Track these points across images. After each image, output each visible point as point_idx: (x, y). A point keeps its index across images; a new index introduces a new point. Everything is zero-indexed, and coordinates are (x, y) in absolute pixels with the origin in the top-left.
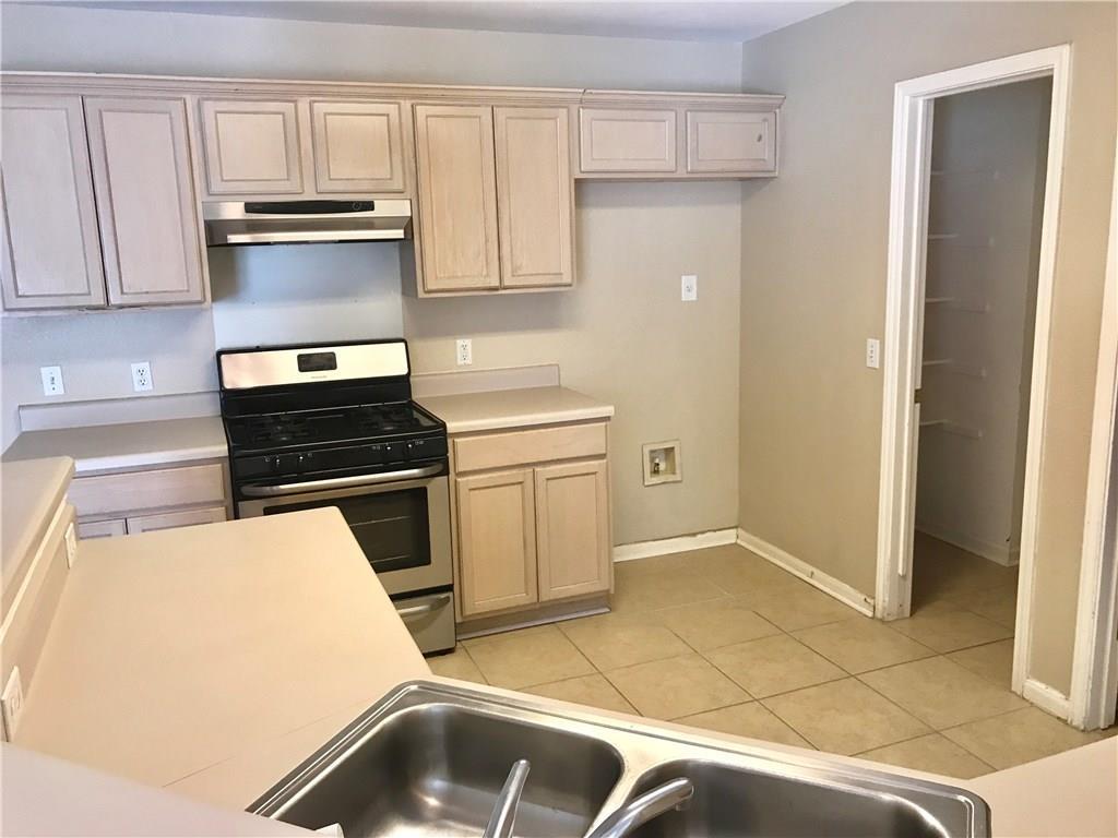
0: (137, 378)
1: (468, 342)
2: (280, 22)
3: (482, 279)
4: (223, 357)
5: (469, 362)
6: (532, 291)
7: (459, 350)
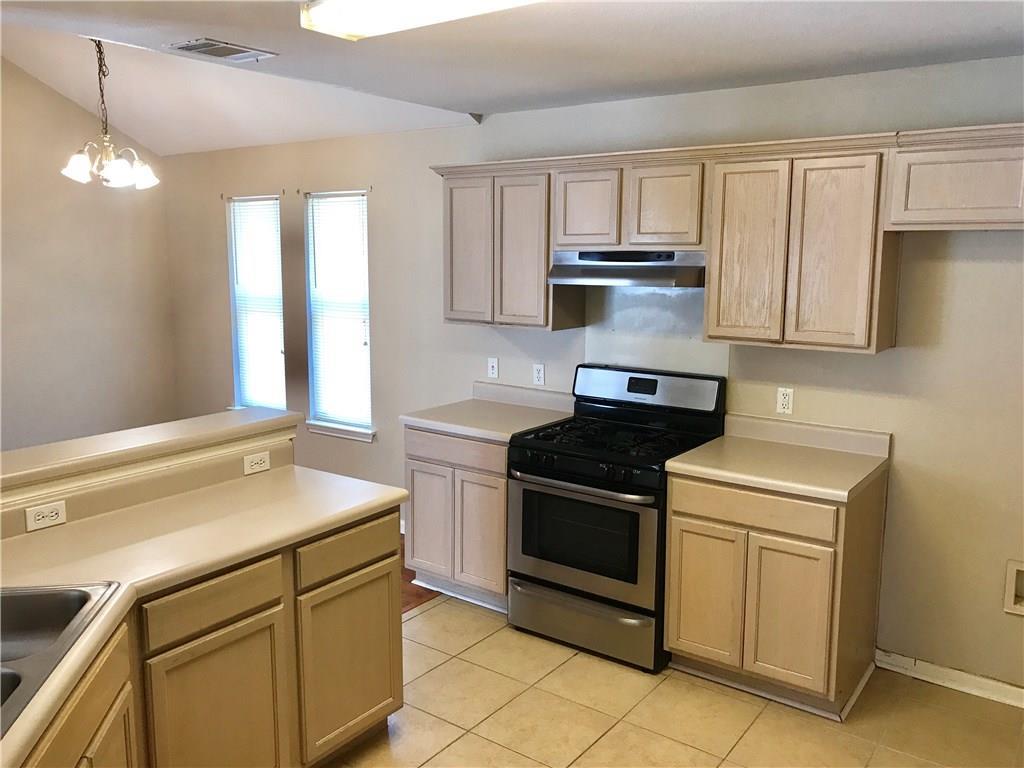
0: (535, 374)
1: (790, 391)
2: (647, 99)
3: (762, 330)
4: (579, 369)
5: (789, 412)
6: (819, 348)
7: (780, 398)
